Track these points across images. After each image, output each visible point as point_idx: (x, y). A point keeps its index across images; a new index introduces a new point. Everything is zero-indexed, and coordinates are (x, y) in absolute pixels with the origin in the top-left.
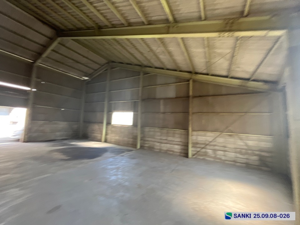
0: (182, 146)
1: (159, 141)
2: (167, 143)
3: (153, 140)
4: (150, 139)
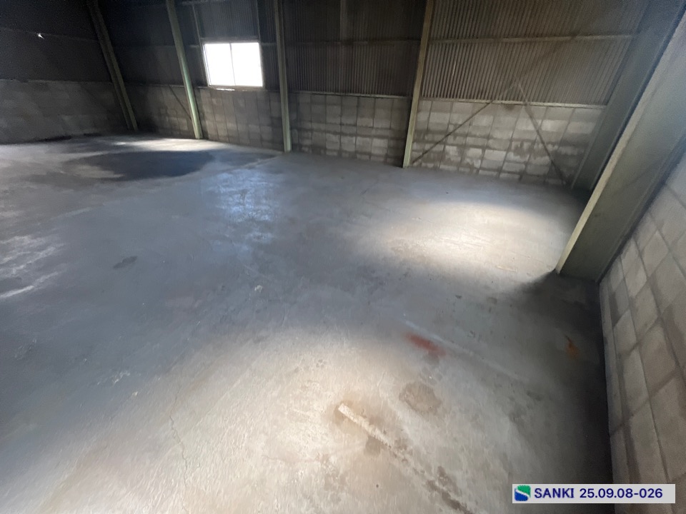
0: (392, 139)
1: (338, 129)
2: (356, 135)
3: (323, 127)
4: (315, 126)
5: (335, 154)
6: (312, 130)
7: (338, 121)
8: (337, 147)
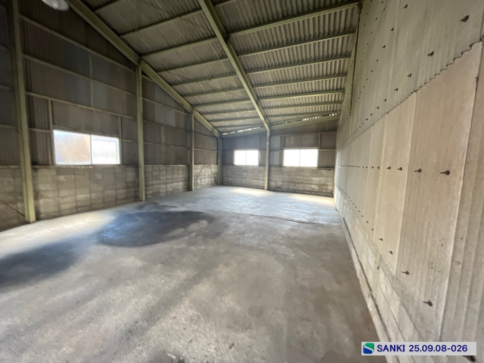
0: (184, 181)
1: (165, 181)
3: (158, 182)
4: (154, 182)
5: (164, 194)
6: (152, 185)
7: (165, 178)
8: (165, 190)
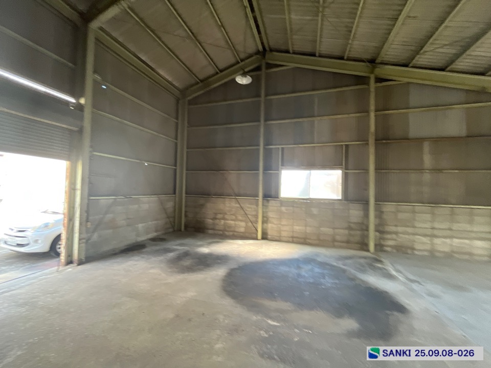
1: (429, 232)
2: (451, 237)
7: (429, 225)
8: (428, 247)
